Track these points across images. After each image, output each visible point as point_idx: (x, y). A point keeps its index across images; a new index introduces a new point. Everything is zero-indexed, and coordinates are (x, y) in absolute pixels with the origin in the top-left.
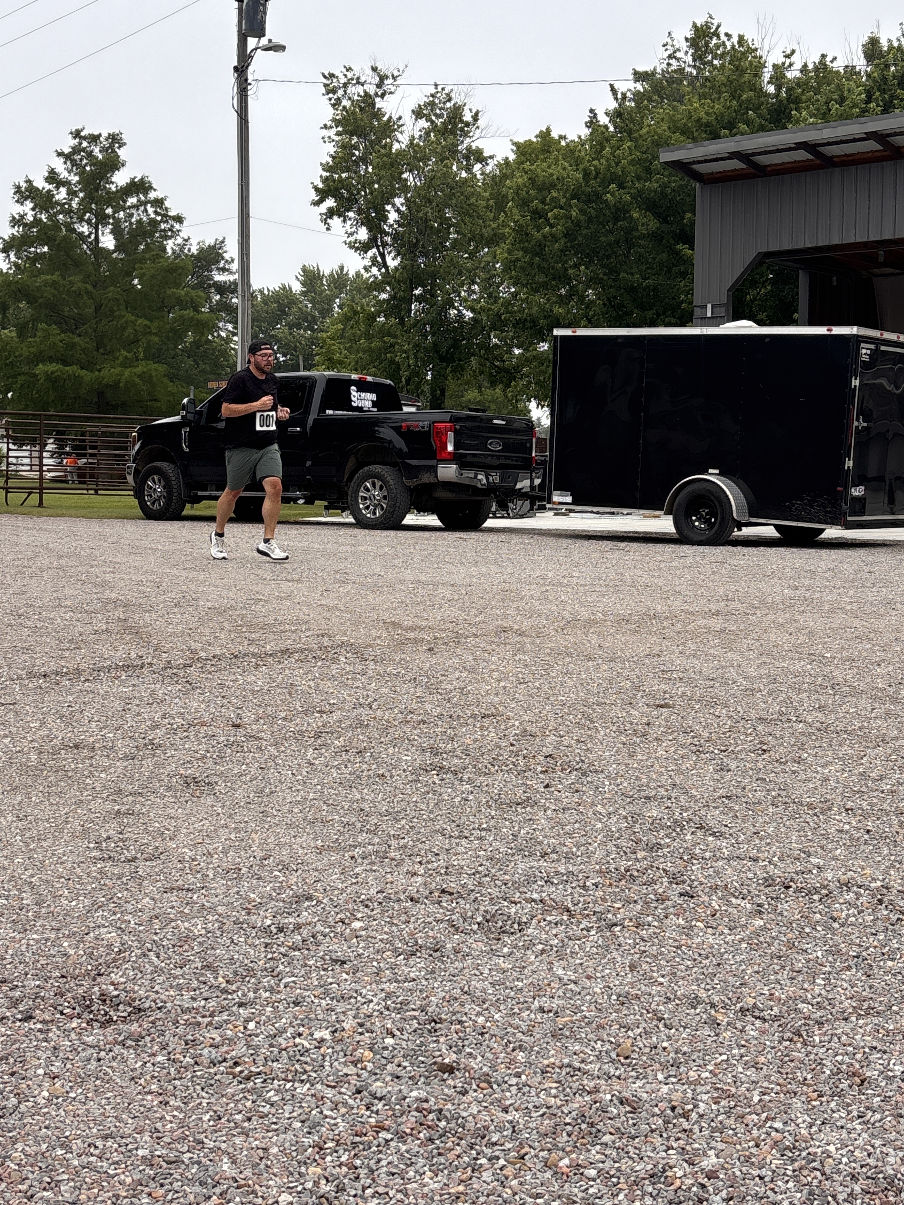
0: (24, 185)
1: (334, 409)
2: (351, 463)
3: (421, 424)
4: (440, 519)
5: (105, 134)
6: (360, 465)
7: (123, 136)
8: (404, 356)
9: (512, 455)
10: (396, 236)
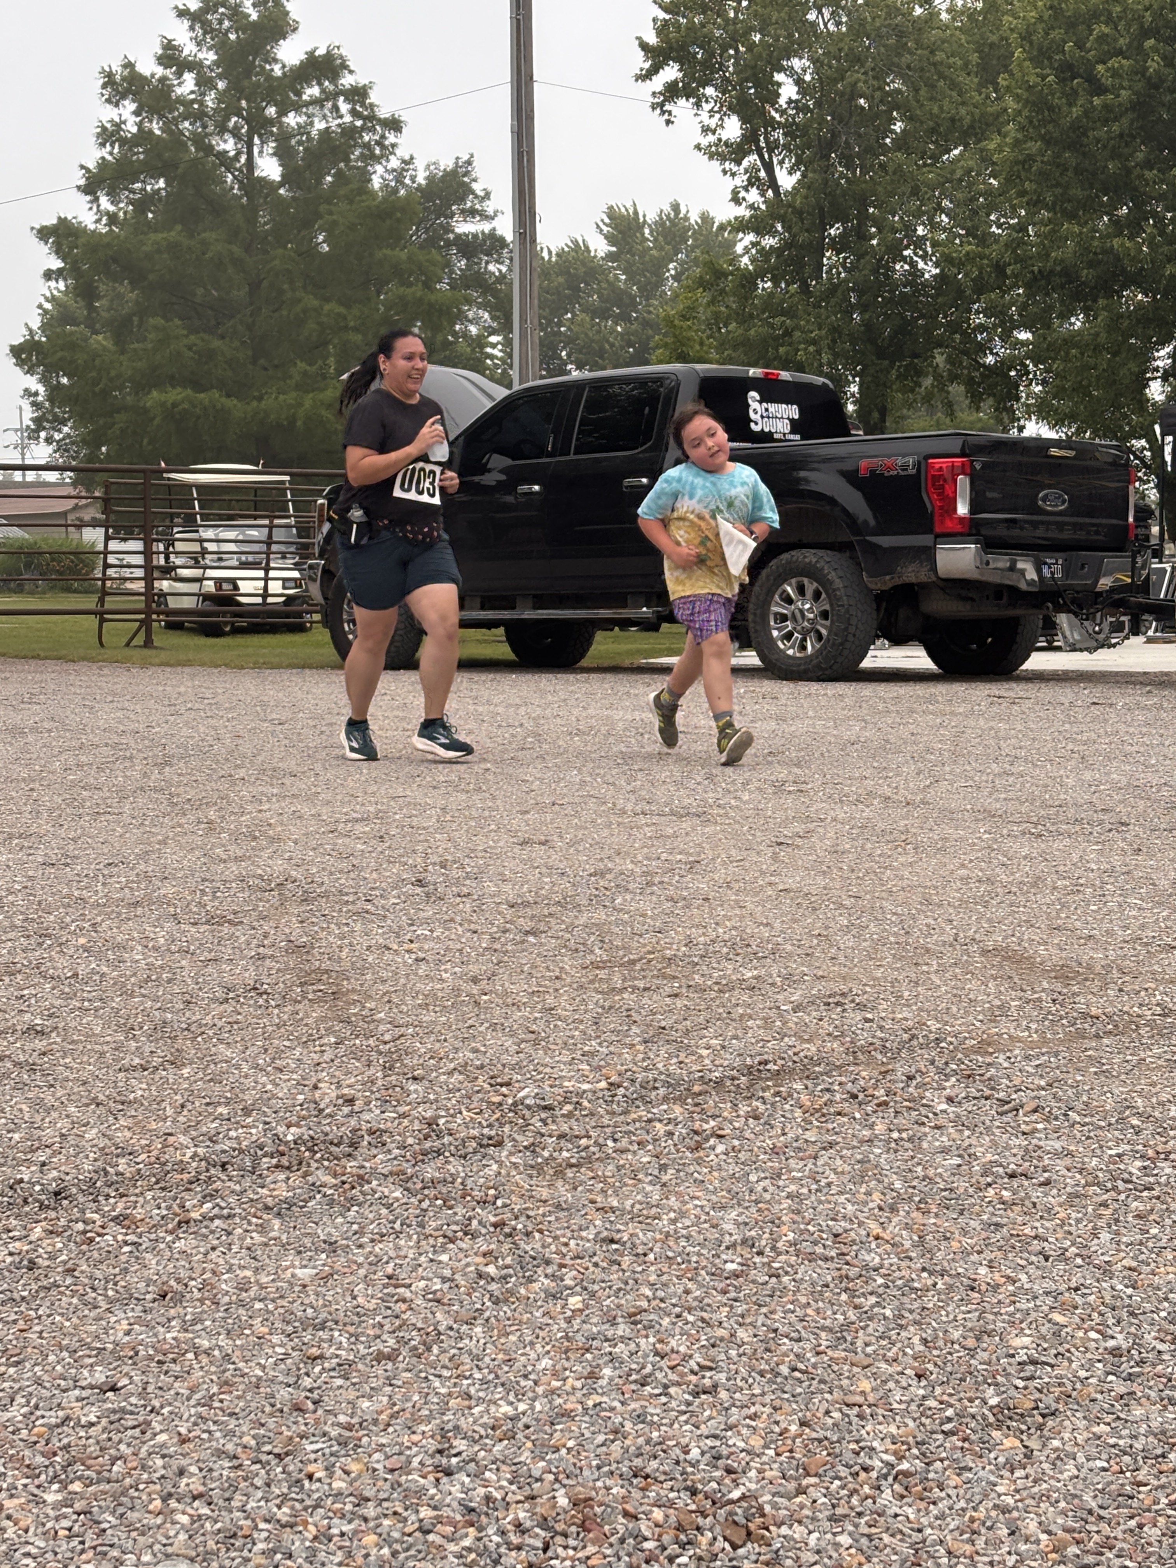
0: (119, 71)
3: (900, 461)
4: (931, 655)
6: (773, 550)
8: (811, 349)
9: (1088, 520)
10: (790, 129)
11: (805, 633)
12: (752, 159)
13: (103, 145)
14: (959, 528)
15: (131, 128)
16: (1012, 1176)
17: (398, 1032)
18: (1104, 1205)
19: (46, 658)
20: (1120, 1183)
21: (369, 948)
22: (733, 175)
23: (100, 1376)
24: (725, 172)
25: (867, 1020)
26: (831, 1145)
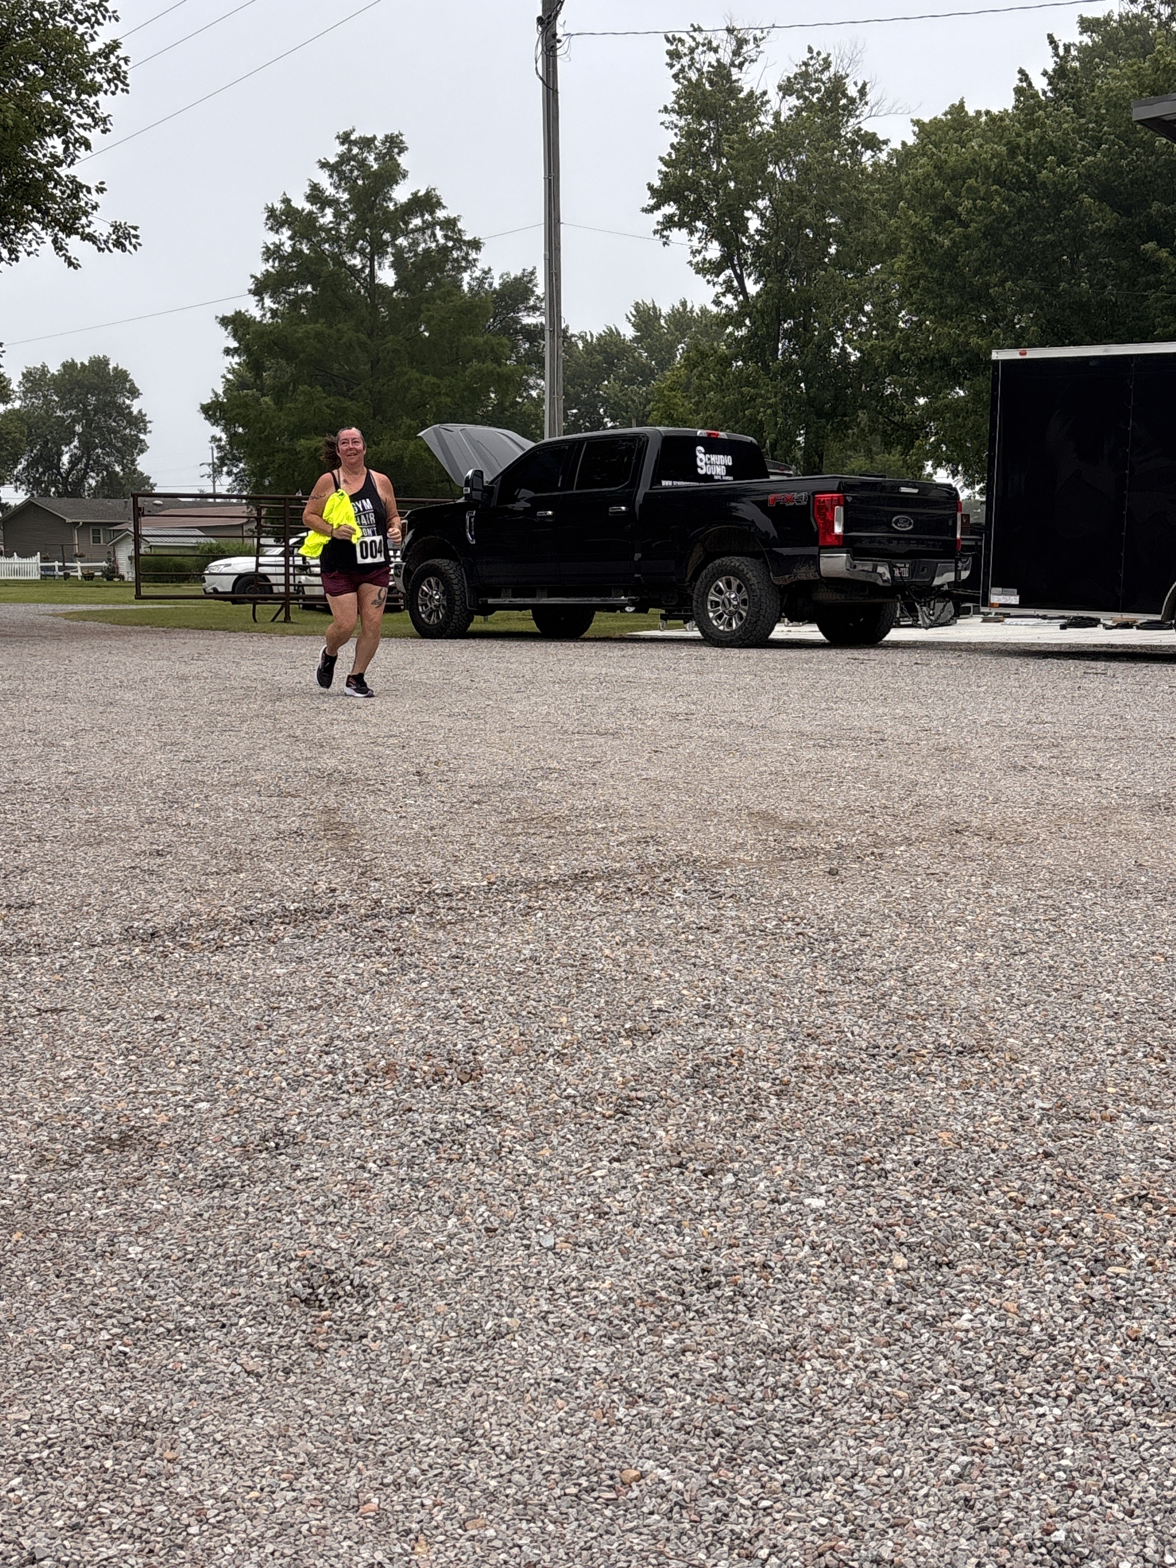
0: (279, 206)
1: (673, 479)
2: (697, 554)
3: (796, 495)
4: (822, 630)
5: (380, 137)
6: (710, 557)
7: (404, 138)
8: (769, 411)
9: (927, 537)
10: (758, 251)
11: (731, 615)
12: (729, 272)
13: (267, 260)
14: (836, 543)
15: (287, 248)
16: (701, 928)
17: (375, 855)
18: (744, 942)
19: (216, 629)
20: (757, 933)
21: (373, 811)
22: (714, 284)
23: (156, 1013)
24: (708, 282)
25: (658, 850)
26: (604, 914)
